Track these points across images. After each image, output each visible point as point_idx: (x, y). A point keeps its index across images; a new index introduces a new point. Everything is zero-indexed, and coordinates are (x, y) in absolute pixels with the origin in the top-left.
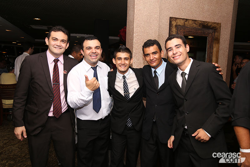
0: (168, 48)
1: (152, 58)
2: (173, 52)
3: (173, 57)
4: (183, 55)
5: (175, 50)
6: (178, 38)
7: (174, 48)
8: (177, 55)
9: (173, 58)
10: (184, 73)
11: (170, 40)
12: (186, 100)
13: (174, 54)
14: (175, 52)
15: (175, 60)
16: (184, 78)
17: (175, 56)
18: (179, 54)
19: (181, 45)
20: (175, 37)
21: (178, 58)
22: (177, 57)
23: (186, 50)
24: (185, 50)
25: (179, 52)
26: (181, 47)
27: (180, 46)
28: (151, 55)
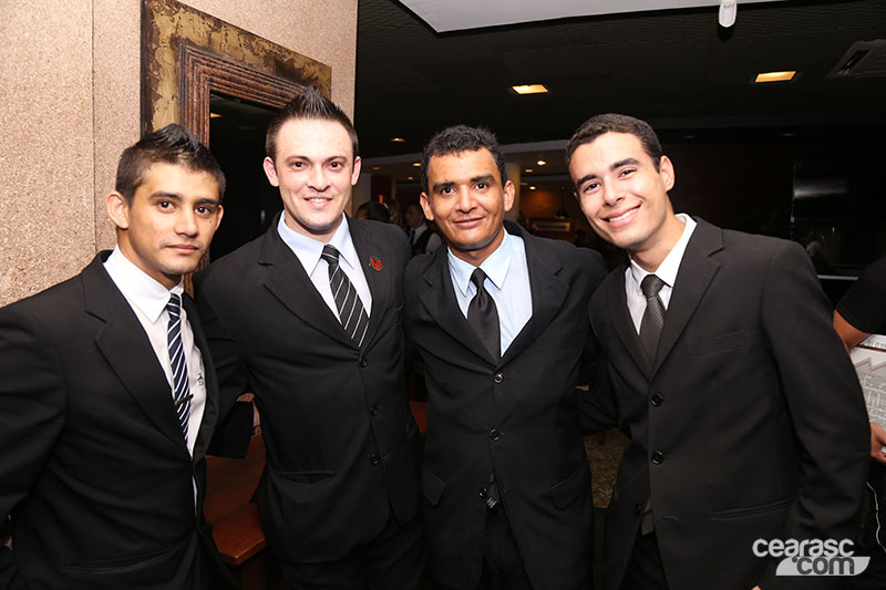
0: (581, 177)
1: (466, 205)
2: (603, 197)
3: (604, 216)
4: (649, 206)
5: (613, 188)
6: (623, 131)
7: (608, 179)
8: (623, 206)
9: (607, 220)
10: (655, 282)
11: (589, 142)
12: (659, 402)
13: (607, 204)
14: (611, 196)
15: (614, 229)
16: (654, 299)
17: (614, 211)
18: (630, 202)
19: (636, 162)
20: (611, 129)
21: (628, 221)
22: (626, 218)
23: (661, 181)
24: (656, 181)
25: (629, 196)
26: (640, 169)
27: (635, 166)
28: (464, 188)
